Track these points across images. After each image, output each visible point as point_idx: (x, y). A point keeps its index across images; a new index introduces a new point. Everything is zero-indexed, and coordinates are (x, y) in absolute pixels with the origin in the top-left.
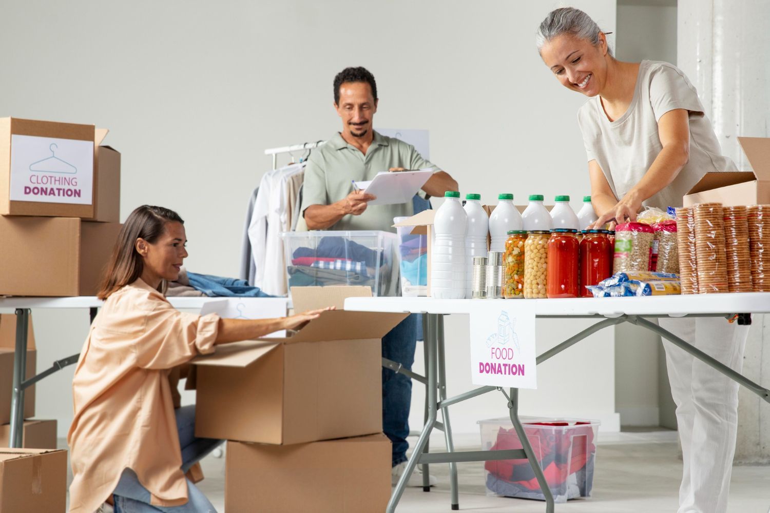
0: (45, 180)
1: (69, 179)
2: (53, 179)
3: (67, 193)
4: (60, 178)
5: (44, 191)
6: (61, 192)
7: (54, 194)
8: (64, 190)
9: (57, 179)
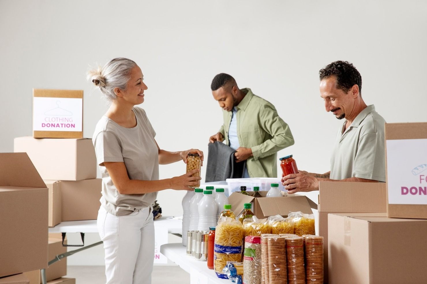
0: (54, 120)
1: (68, 119)
2: (58, 119)
3: (67, 126)
4: (62, 118)
5: (53, 125)
6: (63, 125)
7: (59, 126)
8: (65, 124)
9: (61, 119)
